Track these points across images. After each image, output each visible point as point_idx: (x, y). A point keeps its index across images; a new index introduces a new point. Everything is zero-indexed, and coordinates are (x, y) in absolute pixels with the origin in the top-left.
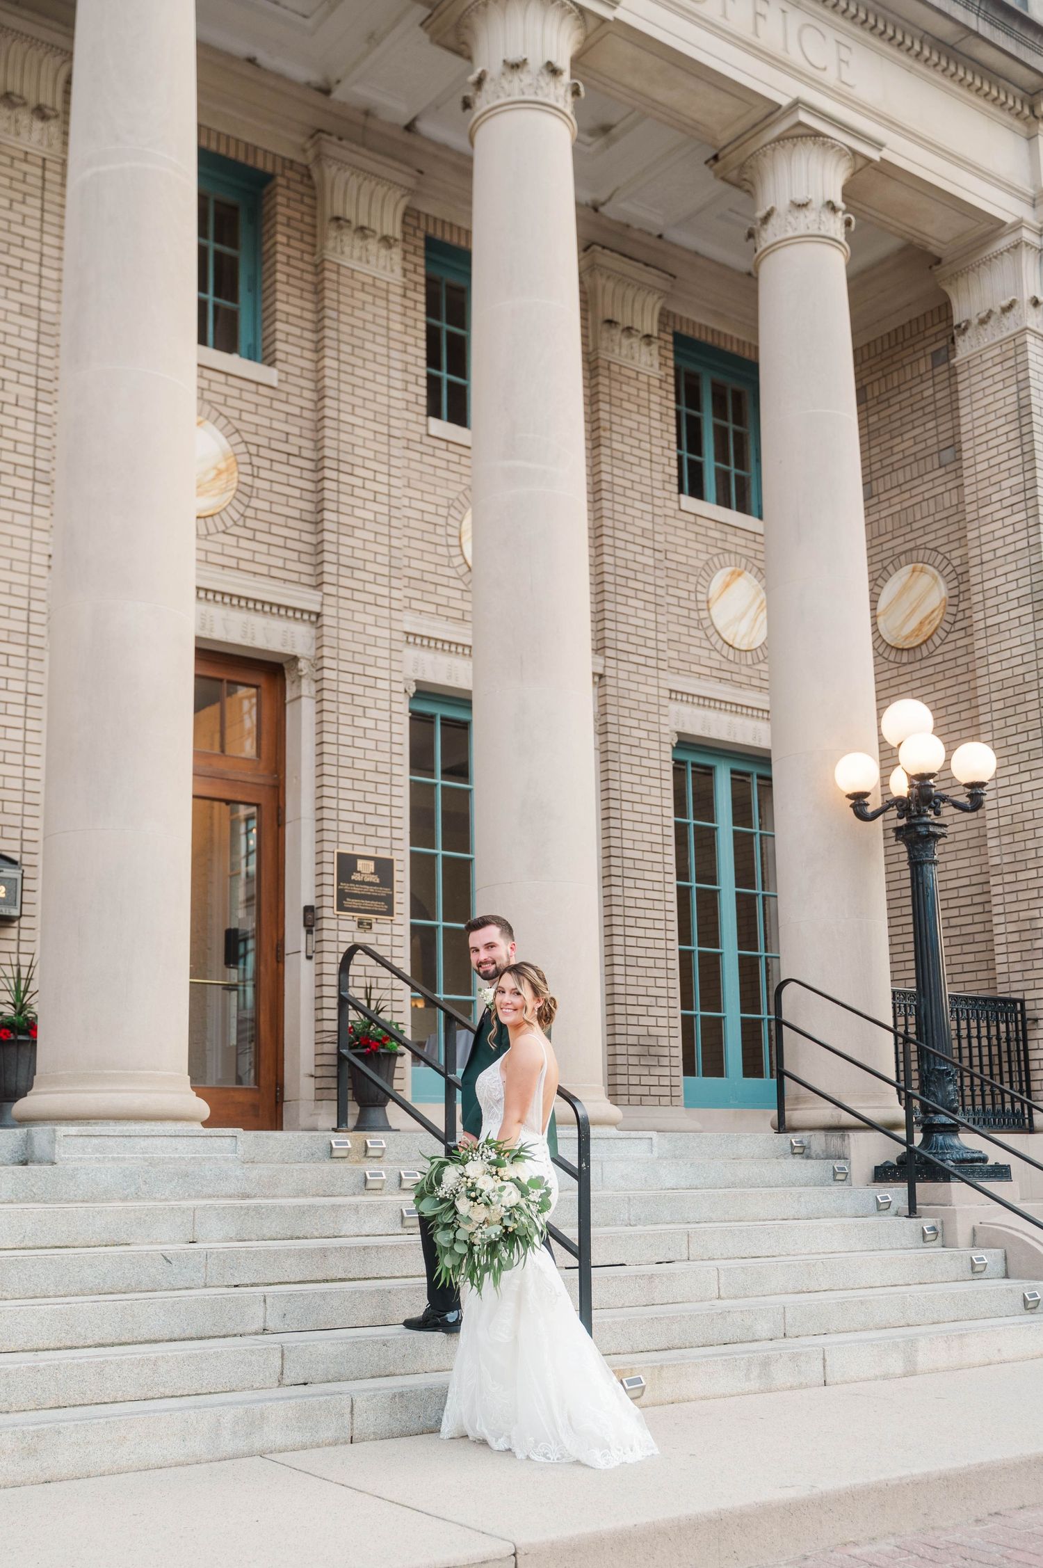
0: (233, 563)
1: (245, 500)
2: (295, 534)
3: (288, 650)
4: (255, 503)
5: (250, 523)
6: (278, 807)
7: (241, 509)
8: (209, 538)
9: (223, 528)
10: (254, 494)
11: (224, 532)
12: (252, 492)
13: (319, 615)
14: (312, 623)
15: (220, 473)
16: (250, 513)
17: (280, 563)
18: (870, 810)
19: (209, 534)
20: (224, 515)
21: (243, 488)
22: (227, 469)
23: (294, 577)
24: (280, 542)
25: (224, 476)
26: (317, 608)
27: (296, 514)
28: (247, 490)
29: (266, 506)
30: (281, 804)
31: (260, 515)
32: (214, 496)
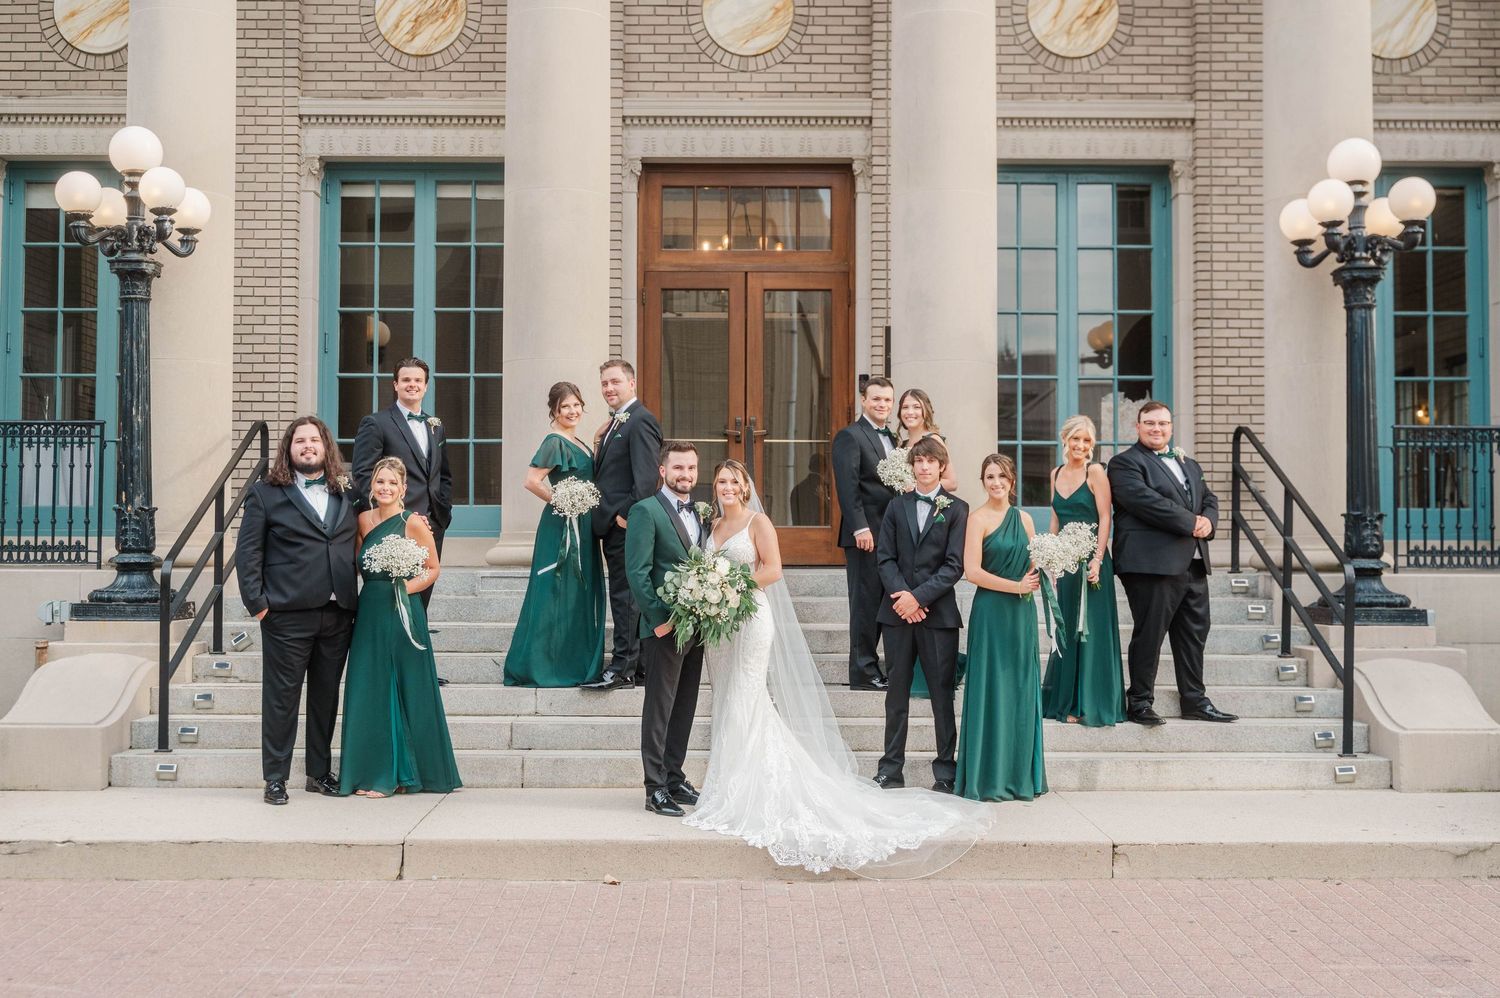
0: (791, 87)
1: (801, 29)
2: (851, 49)
3: (844, 154)
4: (811, 30)
5: (806, 49)
6: (849, 291)
7: (798, 38)
8: (768, 70)
9: (782, 59)
10: (810, 23)
11: (782, 62)
12: (808, 20)
13: (871, 119)
14: (867, 126)
15: (778, 10)
16: (807, 40)
17: (836, 78)
18: (1312, 256)
19: (768, 67)
20: (782, 47)
21: (798, 19)
22: (784, 6)
23: (850, 88)
24: (836, 59)
25: (781, 13)
26: (867, 113)
27: (852, 30)
28: (803, 20)
29: (822, 30)
30: (851, 288)
31: (817, 40)
32: (773, 32)
